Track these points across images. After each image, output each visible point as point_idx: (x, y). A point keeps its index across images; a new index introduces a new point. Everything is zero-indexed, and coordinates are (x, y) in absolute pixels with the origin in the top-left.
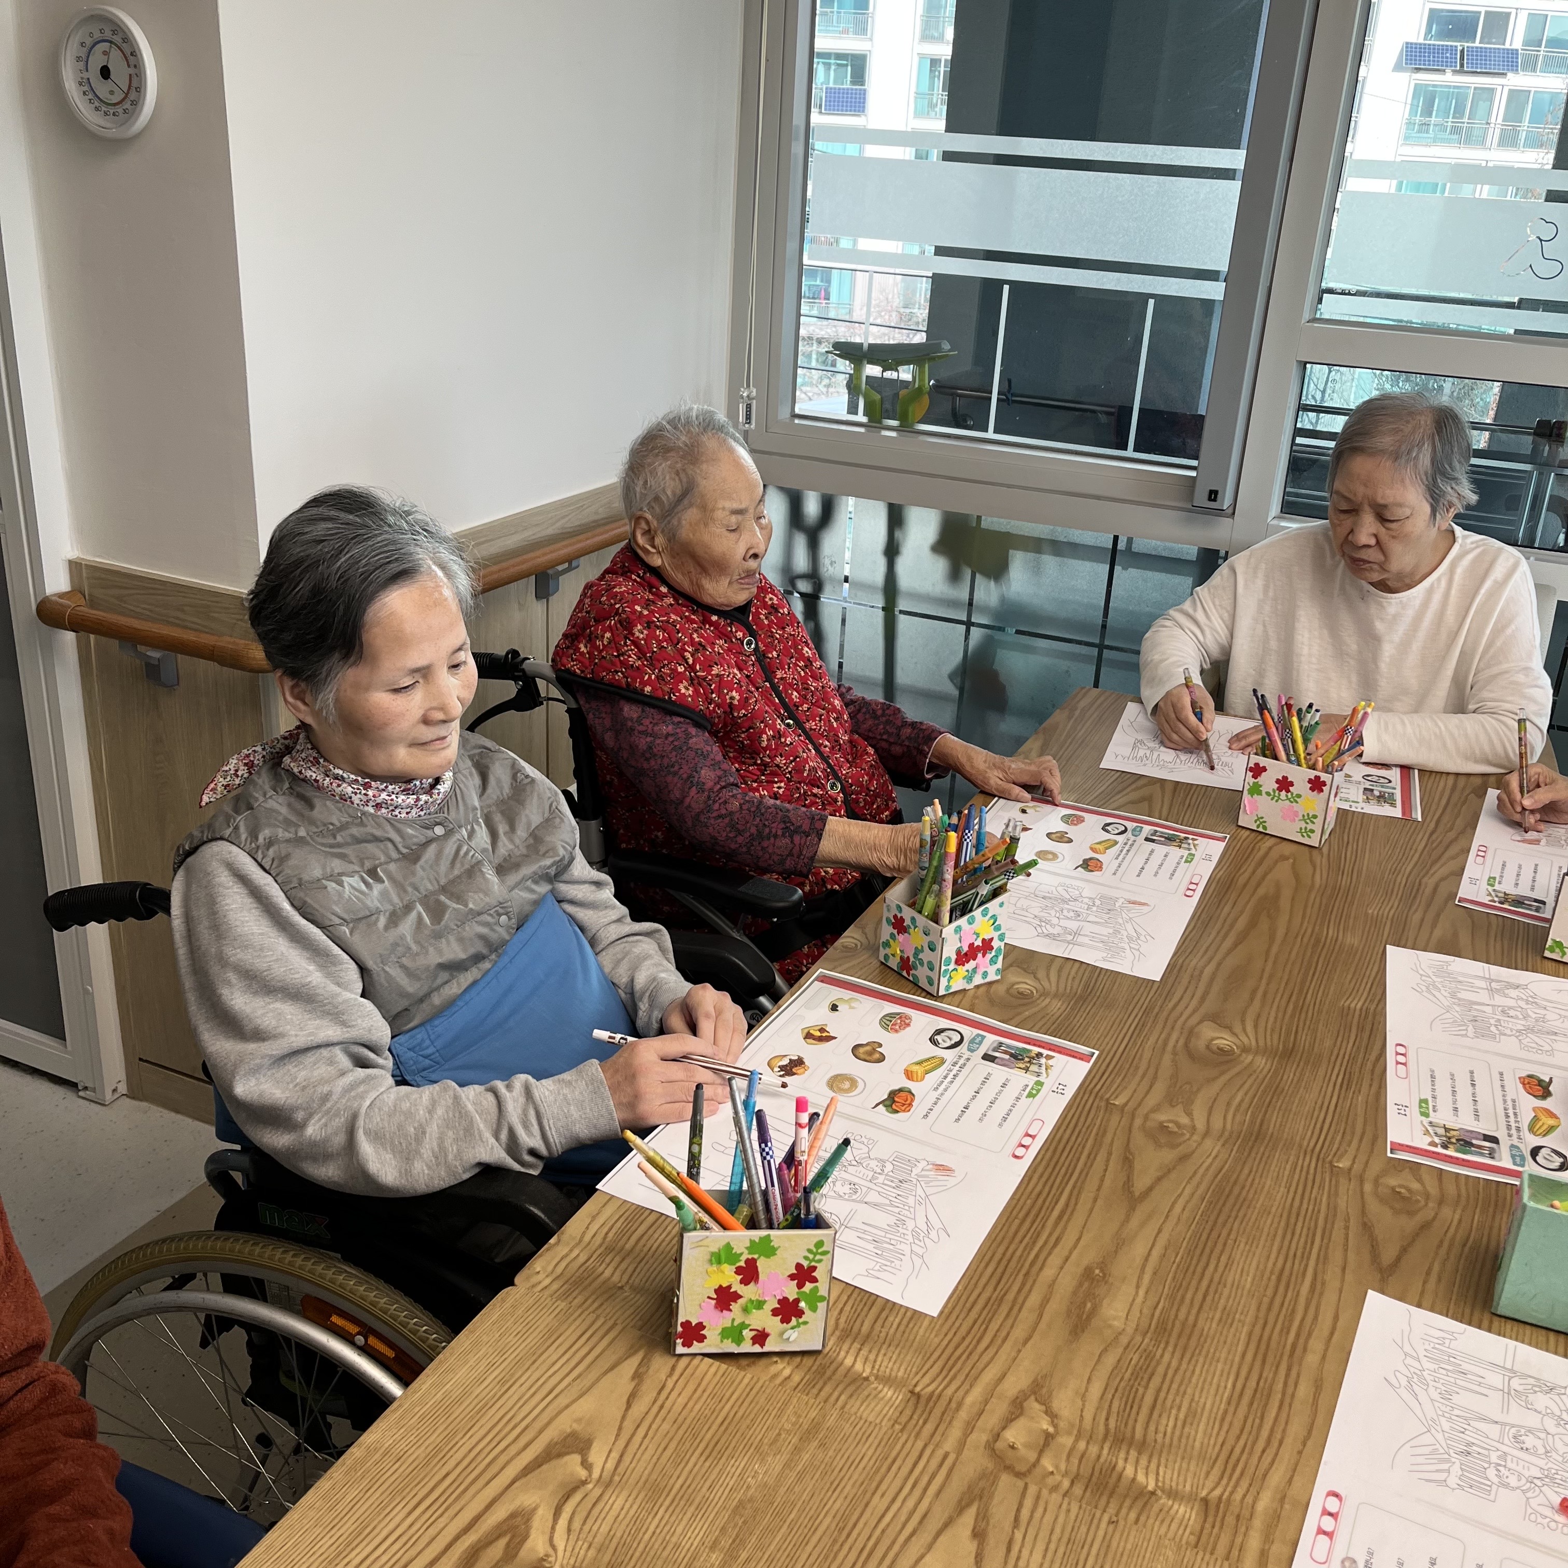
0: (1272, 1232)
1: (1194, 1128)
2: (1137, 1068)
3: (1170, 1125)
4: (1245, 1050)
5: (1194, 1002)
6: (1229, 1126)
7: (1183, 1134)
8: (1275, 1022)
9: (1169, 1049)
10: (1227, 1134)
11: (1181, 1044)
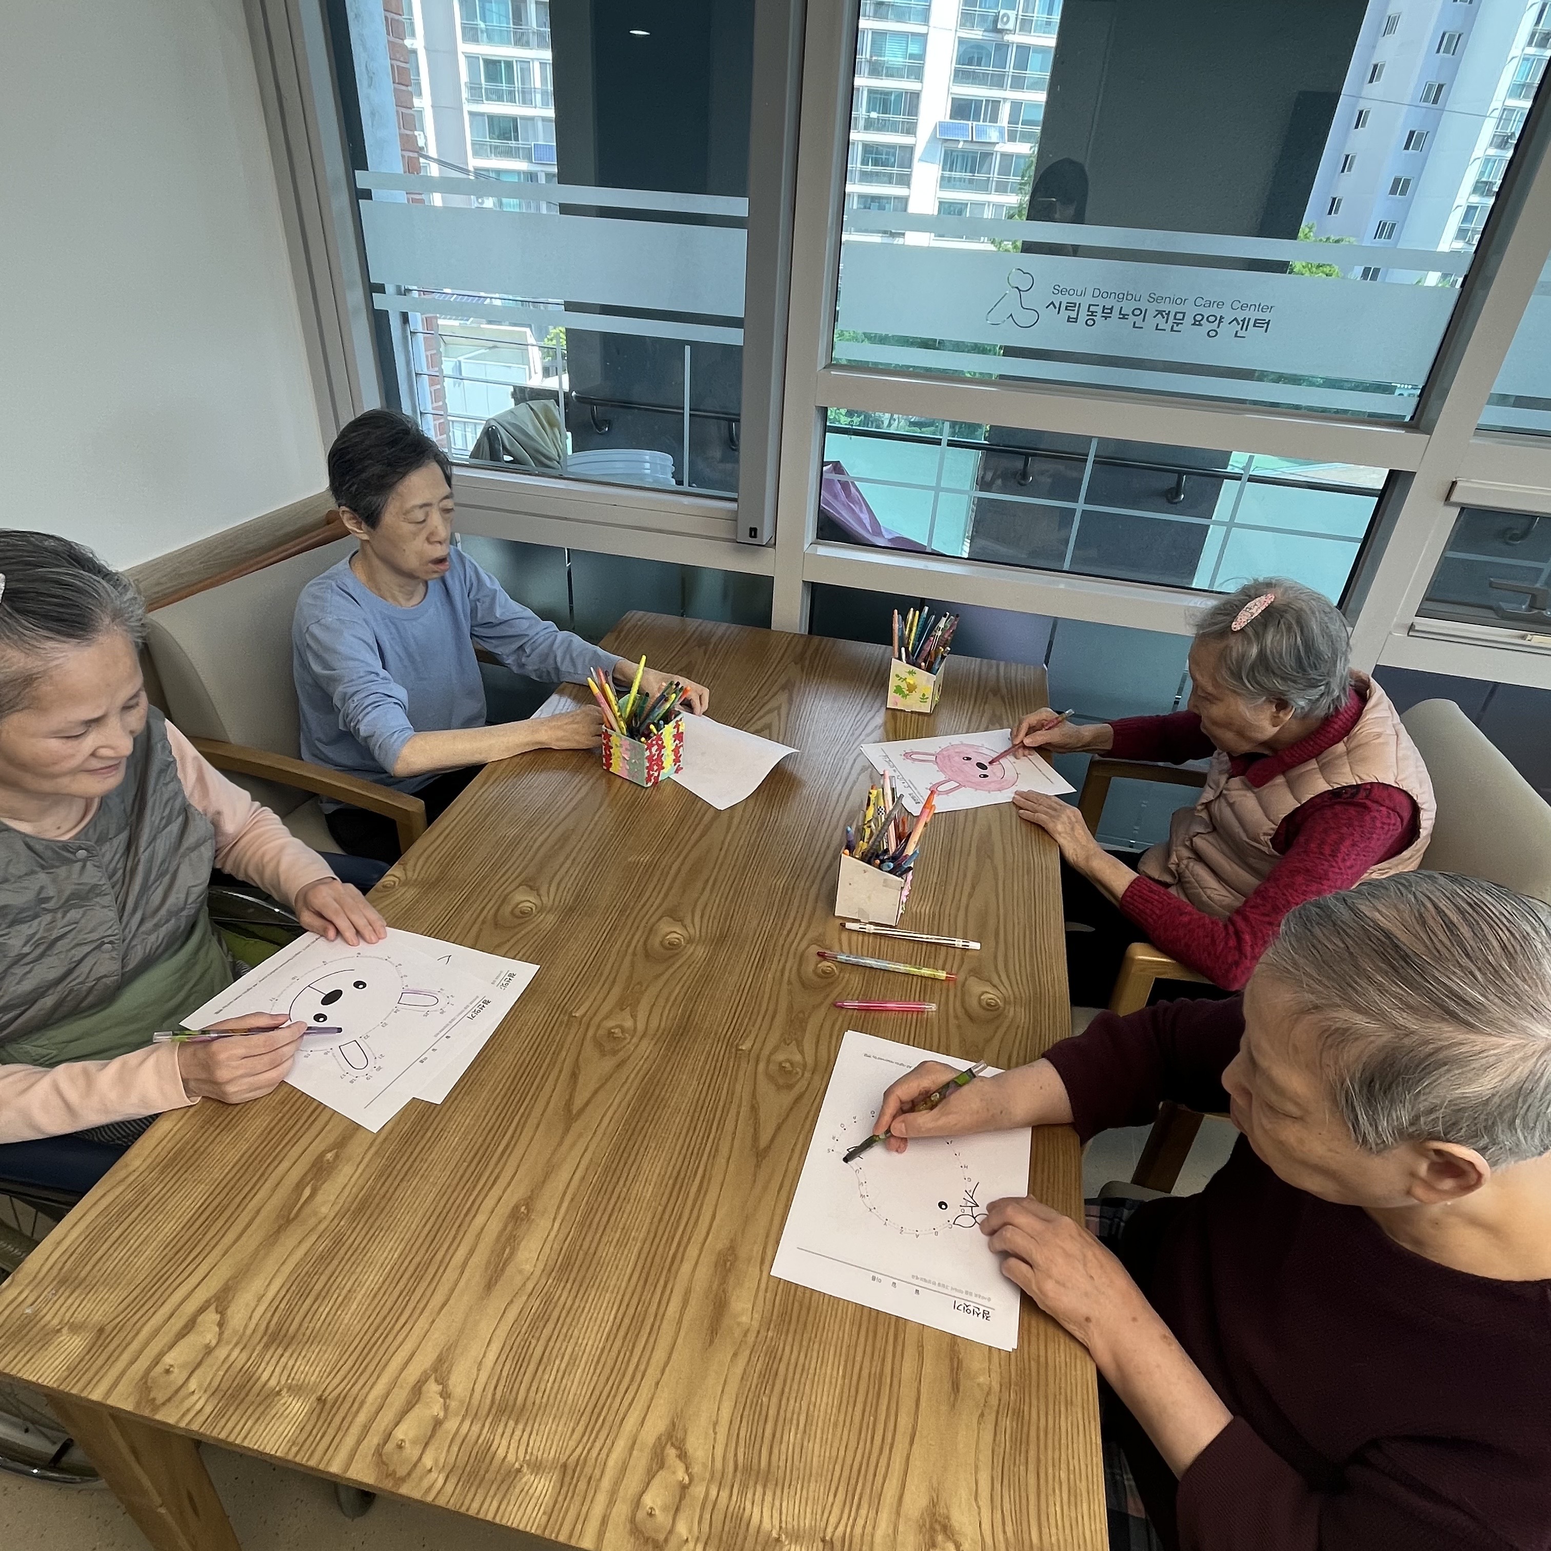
0: (678, 1131)
1: (635, 1028)
2: (601, 974)
3: (616, 1031)
4: (690, 941)
7: (625, 1039)
8: (717, 909)
9: (630, 950)
10: (660, 1031)
11: (641, 943)
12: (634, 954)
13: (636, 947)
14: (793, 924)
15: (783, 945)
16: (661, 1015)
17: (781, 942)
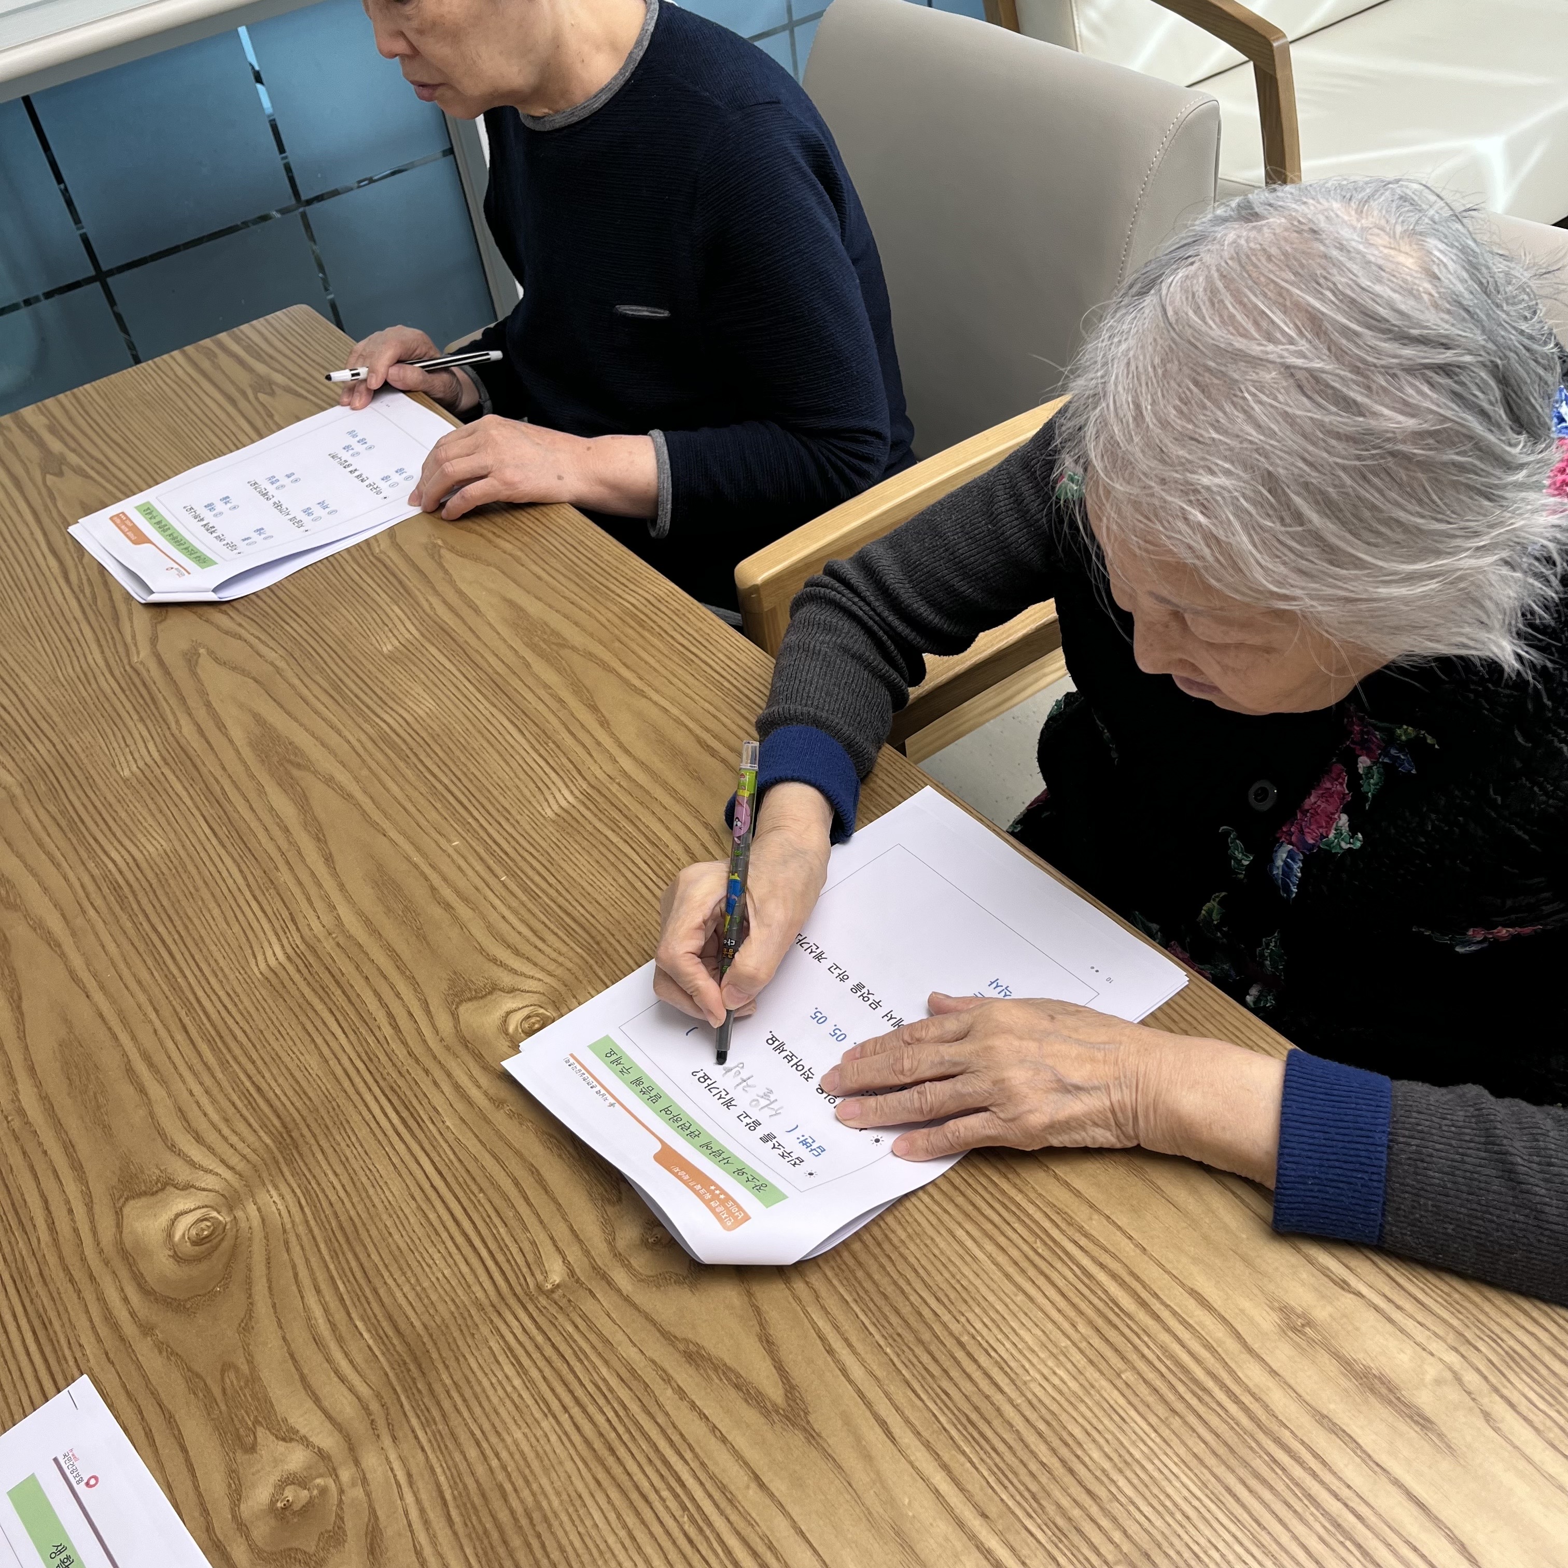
3: (290, 1493)
4: (231, 1201)
5: (72, 1189)
6: (363, 1389)
7: (323, 1491)
8: (214, 1101)
9: (129, 1329)
10: (374, 1406)
11: (135, 1298)
12: (147, 1329)
13: (133, 1314)
14: (385, 1006)
15: (410, 1054)
16: (342, 1379)
17: (401, 1052)
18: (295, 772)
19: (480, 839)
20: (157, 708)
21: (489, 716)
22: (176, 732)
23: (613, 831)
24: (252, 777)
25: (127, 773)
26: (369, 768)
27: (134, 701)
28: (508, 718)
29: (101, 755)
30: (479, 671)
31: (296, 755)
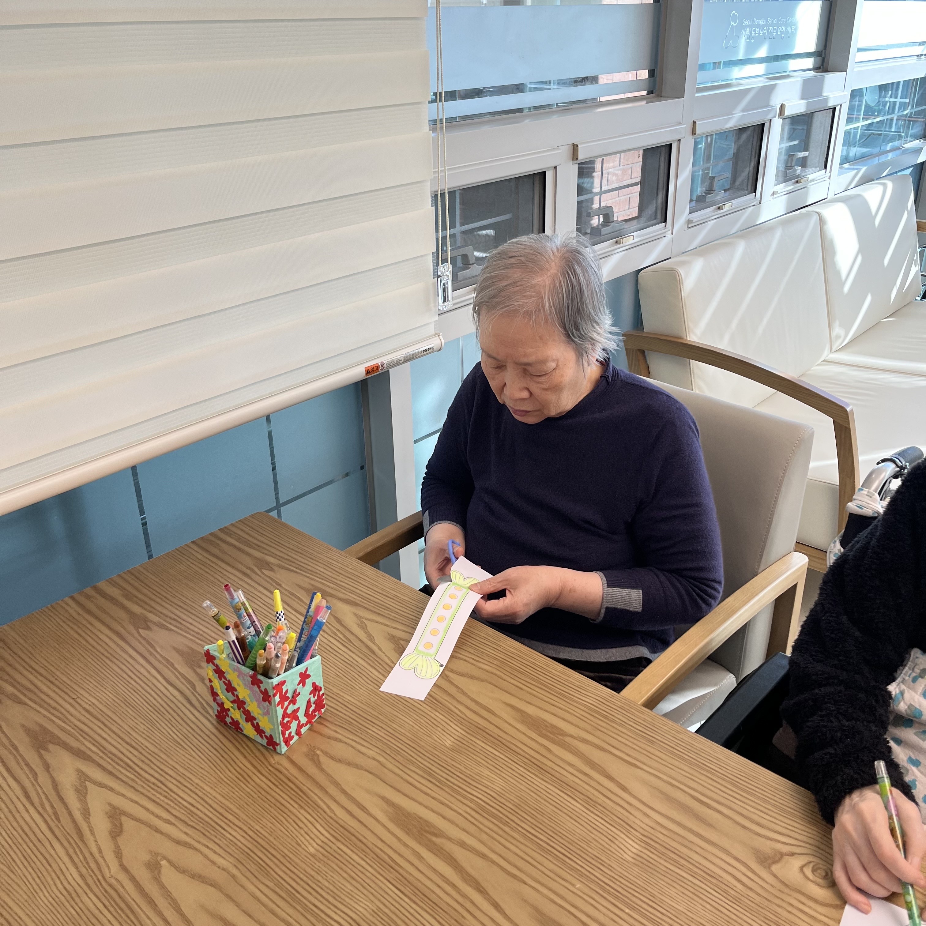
18: (434, 839)
19: (593, 881)
20: (308, 798)
21: (545, 789)
22: (332, 815)
23: (679, 868)
24: (406, 845)
25: (312, 850)
26: (487, 834)
27: (288, 793)
28: (559, 789)
29: (285, 837)
30: (519, 756)
31: (429, 827)
